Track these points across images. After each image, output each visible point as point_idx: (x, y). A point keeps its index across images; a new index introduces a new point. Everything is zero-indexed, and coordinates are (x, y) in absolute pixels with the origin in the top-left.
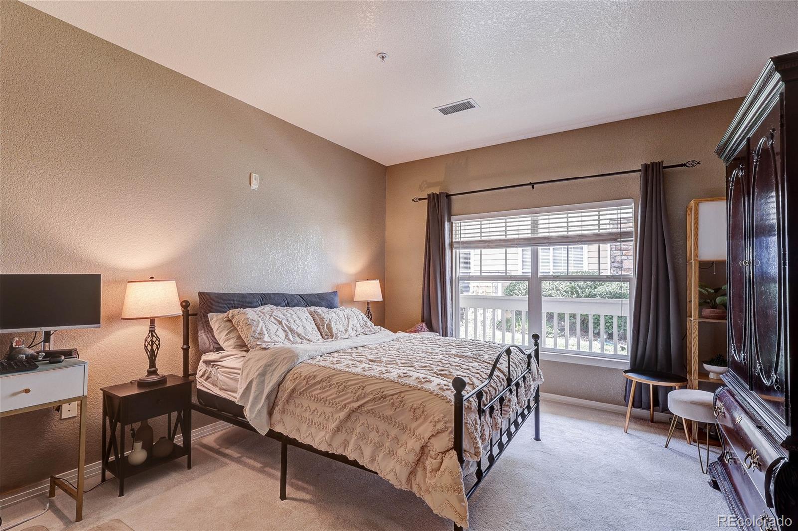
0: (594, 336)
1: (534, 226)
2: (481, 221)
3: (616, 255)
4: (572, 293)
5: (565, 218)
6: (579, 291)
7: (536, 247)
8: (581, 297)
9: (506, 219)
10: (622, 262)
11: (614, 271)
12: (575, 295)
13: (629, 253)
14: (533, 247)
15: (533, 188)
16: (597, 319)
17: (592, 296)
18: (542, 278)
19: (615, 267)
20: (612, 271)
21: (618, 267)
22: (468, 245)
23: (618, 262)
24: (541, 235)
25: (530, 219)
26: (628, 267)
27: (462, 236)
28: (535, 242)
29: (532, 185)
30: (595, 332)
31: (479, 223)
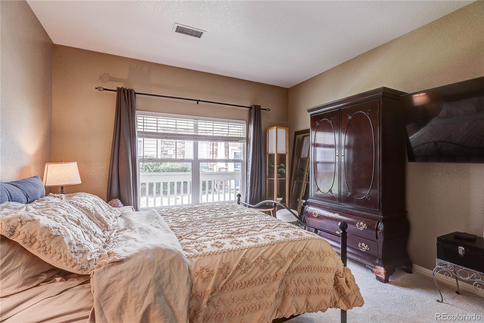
0: (156, 194)
1: (196, 127)
2: (157, 118)
3: (164, 147)
4: (146, 170)
5: (212, 125)
6: (150, 168)
7: (197, 141)
8: (151, 172)
9: (176, 120)
10: (167, 151)
11: (163, 156)
12: (148, 171)
13: (171, 146)
14: (195, 141)
15: (198, 103)
16: (172, 184)
17: (157, 171)
18: (200, 160)
19: (163, 154)
20: (162, 156)
21: (165, 154)
22: (150, 135)
23: (165, 151)
24: (199, 134)
25: (192, 122)
26: (170, 154)
27: (145, 127)
28: (196, 138)
29: (198, 101)
30: (157, 191)
31: (156, 119)
